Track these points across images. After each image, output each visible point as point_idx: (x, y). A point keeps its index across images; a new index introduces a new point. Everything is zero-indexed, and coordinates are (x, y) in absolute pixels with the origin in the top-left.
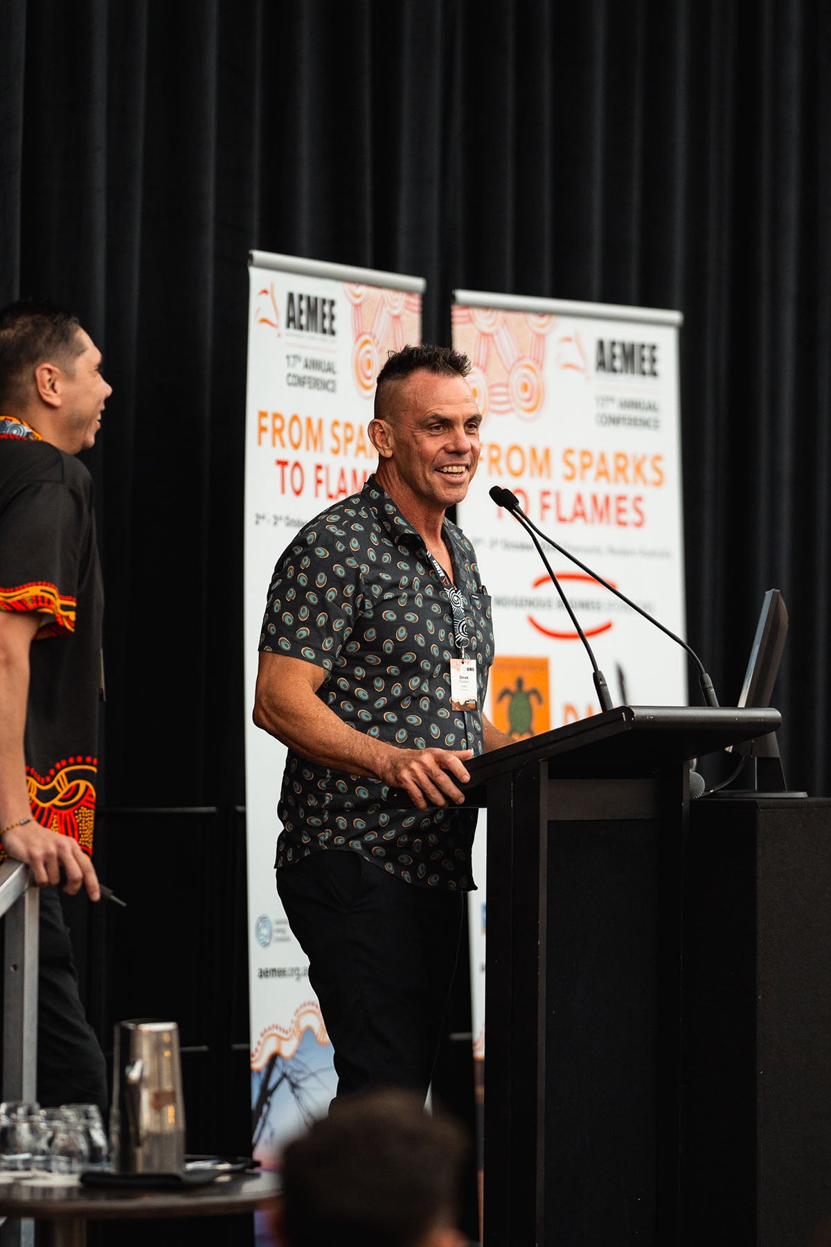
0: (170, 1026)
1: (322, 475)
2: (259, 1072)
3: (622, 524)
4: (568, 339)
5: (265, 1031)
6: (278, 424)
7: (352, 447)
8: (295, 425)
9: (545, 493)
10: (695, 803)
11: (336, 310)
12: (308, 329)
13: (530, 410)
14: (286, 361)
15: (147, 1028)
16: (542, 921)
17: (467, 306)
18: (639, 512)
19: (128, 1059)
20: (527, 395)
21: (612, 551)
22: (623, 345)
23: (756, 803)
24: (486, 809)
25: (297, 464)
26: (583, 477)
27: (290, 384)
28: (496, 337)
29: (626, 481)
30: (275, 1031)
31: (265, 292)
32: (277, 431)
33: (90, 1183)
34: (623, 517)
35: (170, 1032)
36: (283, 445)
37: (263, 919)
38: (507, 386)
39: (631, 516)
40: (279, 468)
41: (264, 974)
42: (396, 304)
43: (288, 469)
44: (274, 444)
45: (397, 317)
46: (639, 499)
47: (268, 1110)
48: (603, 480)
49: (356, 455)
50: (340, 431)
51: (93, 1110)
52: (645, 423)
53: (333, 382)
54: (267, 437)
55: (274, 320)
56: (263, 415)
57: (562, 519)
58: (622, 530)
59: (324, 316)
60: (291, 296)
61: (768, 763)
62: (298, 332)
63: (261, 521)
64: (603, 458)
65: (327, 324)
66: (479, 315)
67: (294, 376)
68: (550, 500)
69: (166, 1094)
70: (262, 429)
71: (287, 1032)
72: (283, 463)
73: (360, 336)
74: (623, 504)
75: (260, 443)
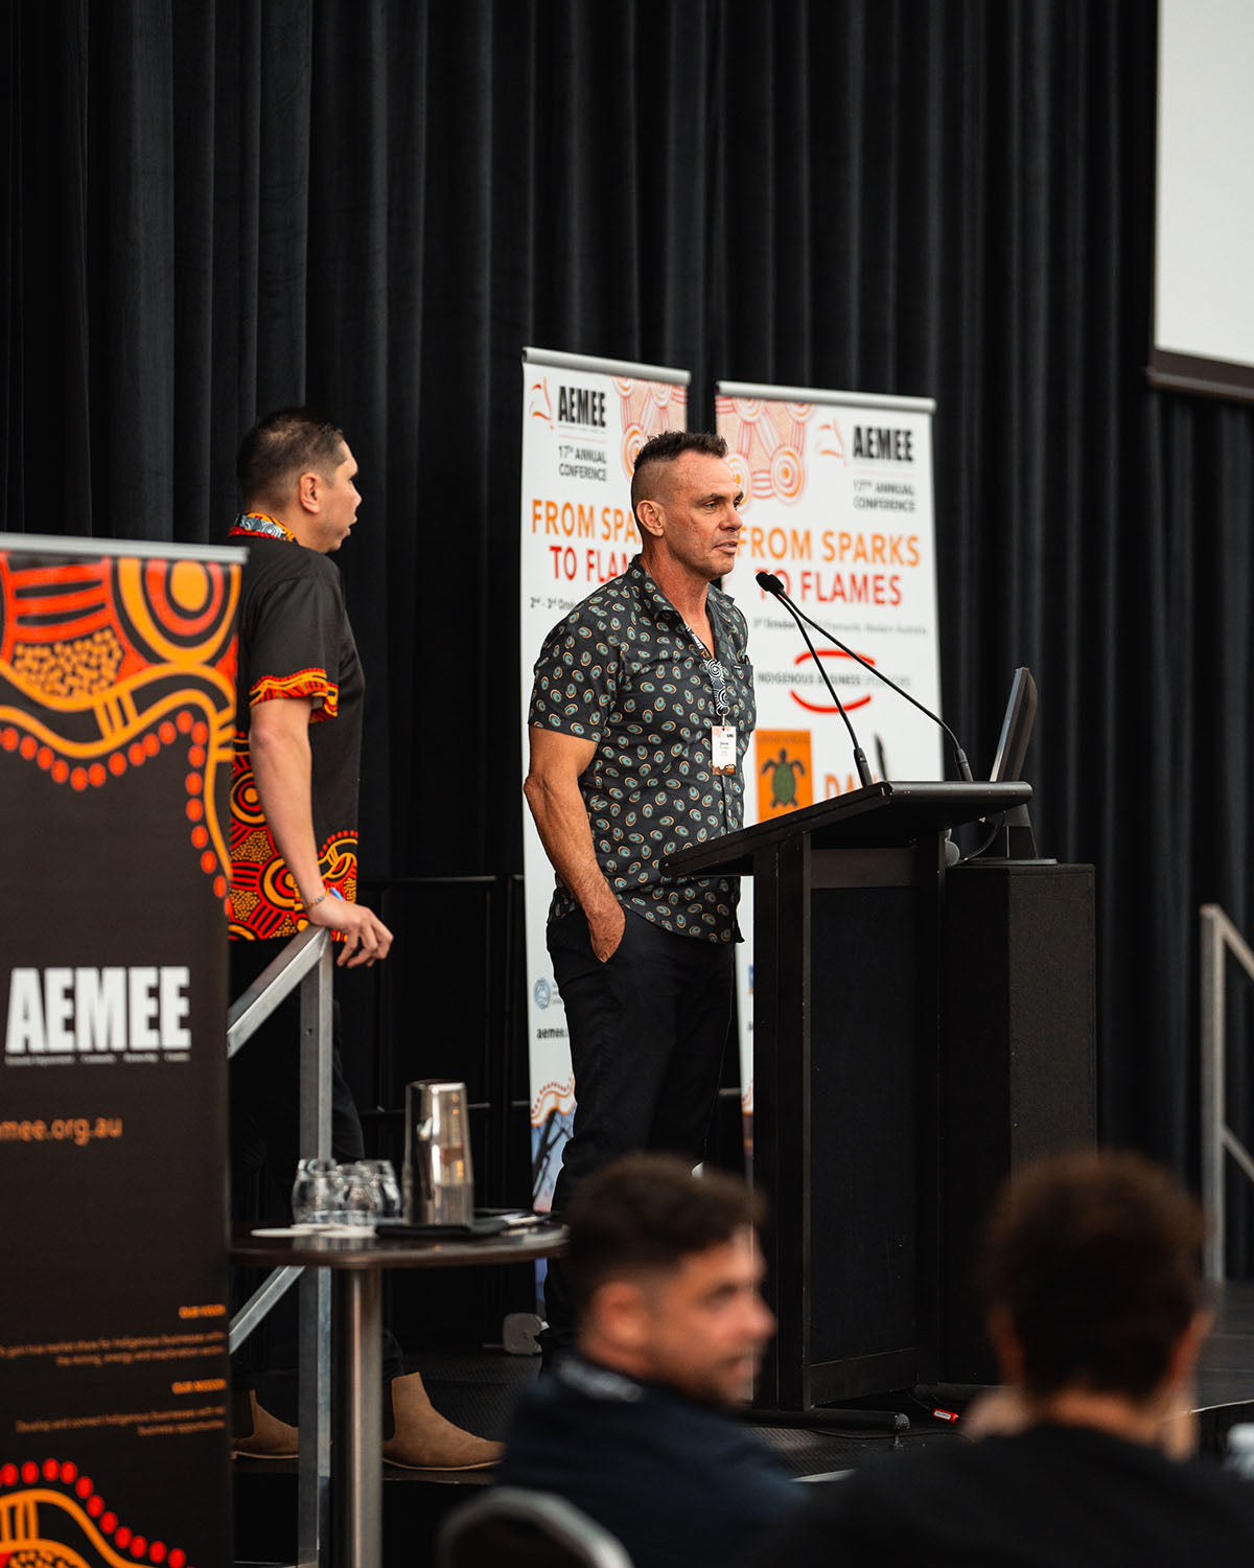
0: (458, 1086)
1: (593, 559)
2: (538, 1127)
3: (879, 602)
4: (827, 427)
5: (544, 1088)
6: (552, 511)
7: (622, 532)
8: (568, 512)
9: (806, 574)
10: (950, 871)
11: (605, 403)
12: (579, 421)
13: (792, 495)
14: (558, 451)
15: (436, 1089)
16: (807, 984)
17: (730, 396)
18: (895, 590)
19: (419, 1117)
20: (788, 481)
21: (870, 628)
22: (880, 431)
23: (1006, 870)
24: (752, 878)
25: (570, 550)
26: (842, 558)
27: (562, 474)
28: (758, 425)
29: (883, 561)
30: (553, 1088)
31: (538, 386)
32: (551, 519)
33: (384, 1235)
34: (881, 596)
35: (458, 1092)
36: (557, 532)
37: (541, 982)
38: (769, 472)
39: (888, 595)
40: (553, 553)
41: (542, 1034)
42: (662, 396)
43: (561, 555)
44: (548, 531)
45: (663, 408)
46: (896, 578)
47: (548, 1164)
48: (861, 560)
49: (626, 540)
50: (610, 518)
51: (386, 1164)
52: (901, 506)
53: (604, 471)
54: (541, 524)
55: (547, 414)
56: (537, 503)
57: (822, 599)
58: (880, 608)
59: (594, 408)
60: (563, 390)
61: (1019, 831)
62: (571, 424)
63: (536, 604)
64: (861, 539)
65: (597, 416)
66: (741, 404)
67: (567, 466)
68: (811, 580)
69: (456, 1150)
70: (537, 517)
71: (565, 1090)
72: (556, 549)
73: (629, 426)
74: (880, 583)
75: (534, 530)
